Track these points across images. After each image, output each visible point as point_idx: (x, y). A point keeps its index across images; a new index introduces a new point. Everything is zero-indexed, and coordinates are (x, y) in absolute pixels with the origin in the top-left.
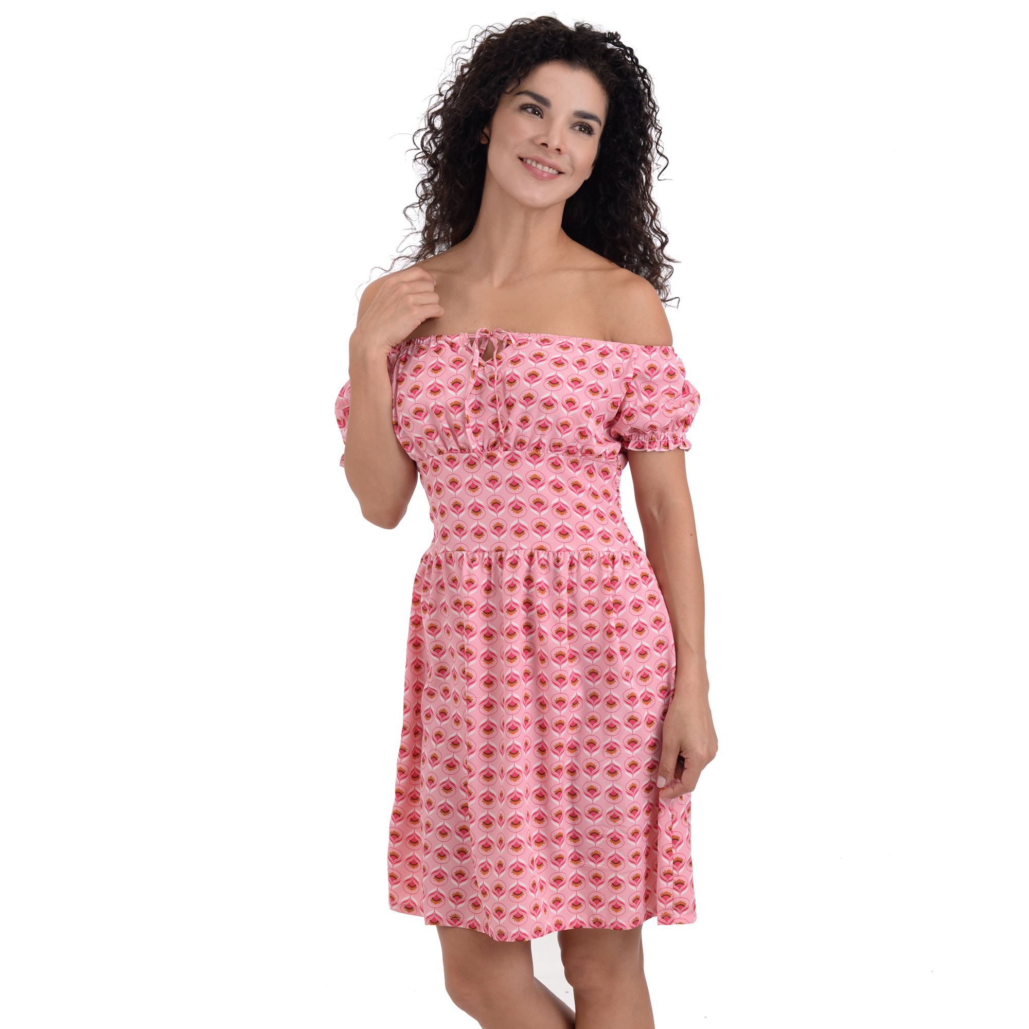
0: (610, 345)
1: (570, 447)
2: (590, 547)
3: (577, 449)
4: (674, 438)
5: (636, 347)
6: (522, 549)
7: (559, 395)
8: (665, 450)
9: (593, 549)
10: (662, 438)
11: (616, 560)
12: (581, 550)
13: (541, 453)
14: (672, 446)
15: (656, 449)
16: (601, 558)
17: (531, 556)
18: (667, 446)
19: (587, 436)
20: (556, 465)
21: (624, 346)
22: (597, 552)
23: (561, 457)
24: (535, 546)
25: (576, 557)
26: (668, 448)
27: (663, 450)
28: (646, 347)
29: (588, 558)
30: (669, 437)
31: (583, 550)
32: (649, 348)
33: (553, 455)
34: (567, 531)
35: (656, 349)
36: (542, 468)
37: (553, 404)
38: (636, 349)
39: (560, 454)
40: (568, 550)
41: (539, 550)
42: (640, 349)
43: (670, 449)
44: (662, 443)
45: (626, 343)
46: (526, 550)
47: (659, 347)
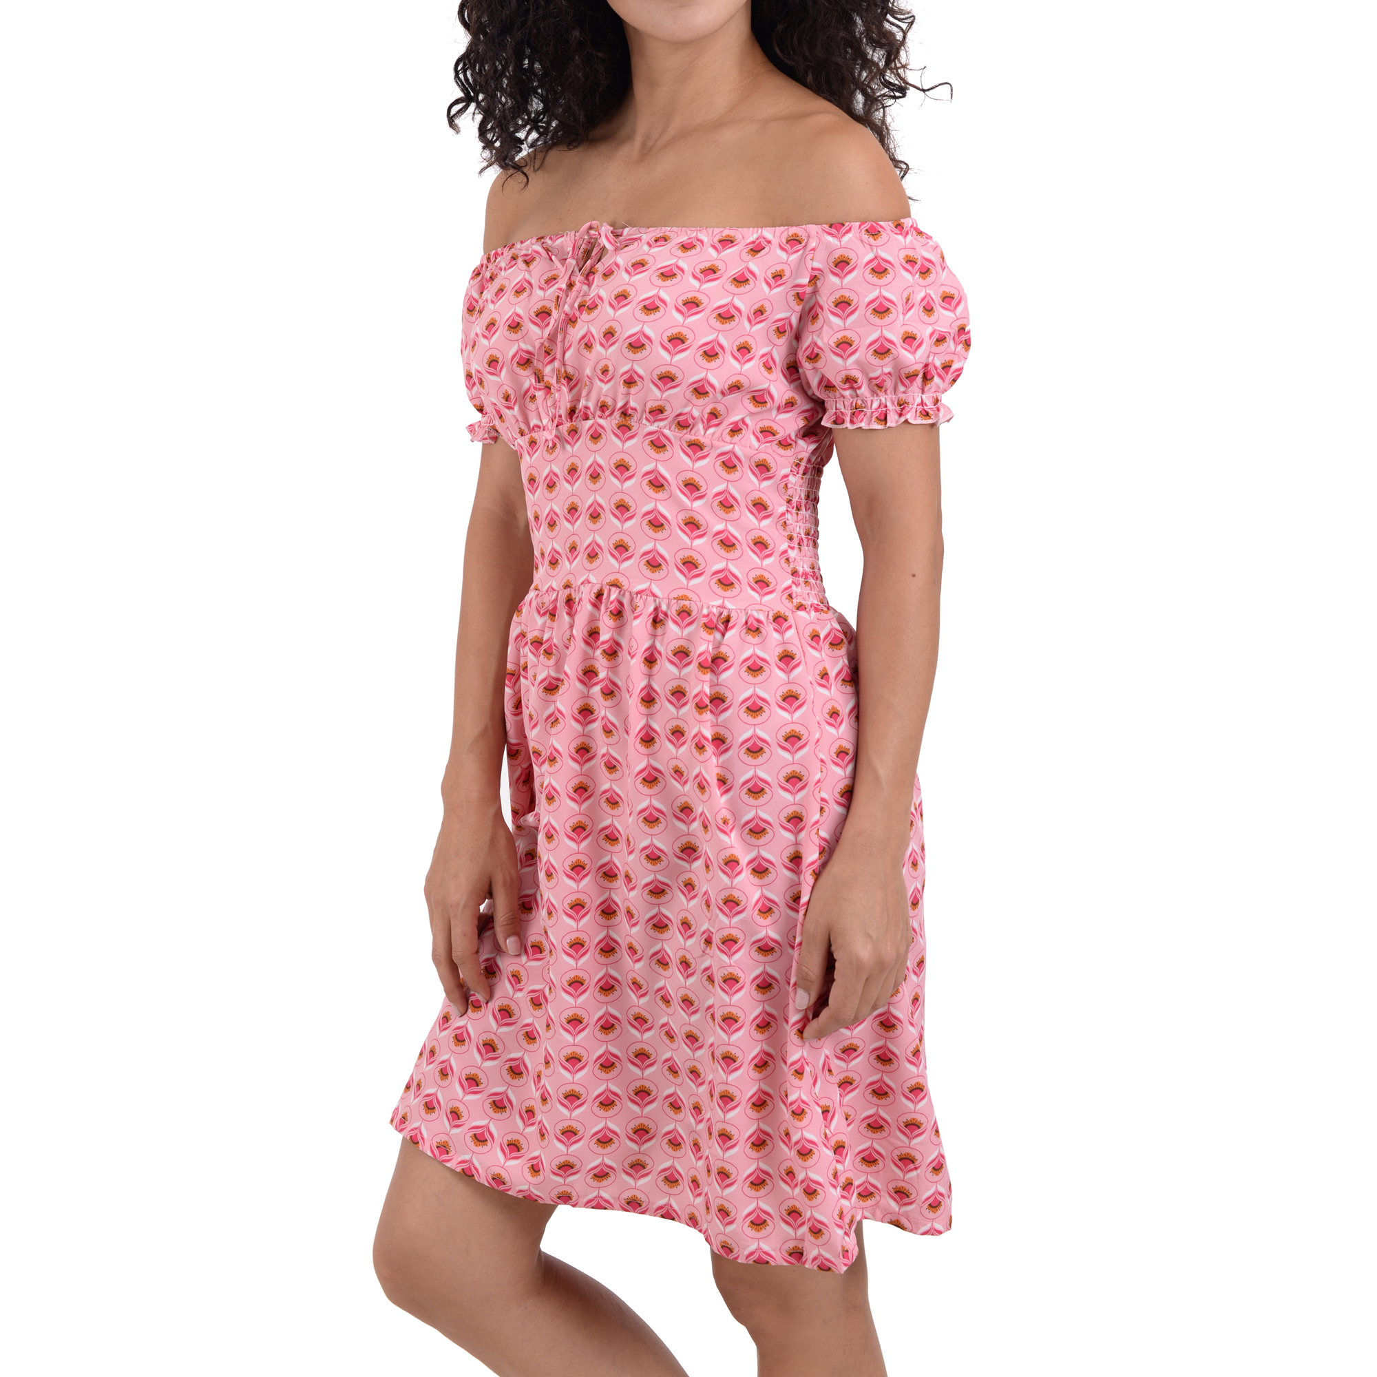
0: (768, 233)
1: (680, 415)
2: (690, 595)
3: (694, 418)
4: (900, 406)
5: (813, 229)
6: (589, 582)
7: (655, 329)
8: (880, 427)
9: (695, 598)
10: (875, 405)
11: (730, 625)
12: (674, 598)
13: (632, 424)
14: (893, 420)
15: (863, 425)
16: (704, 616)
17: (599, 595)
18: (883, 419)
19: (707, 393)
20: (658, 445)
21: (792, 230)
22: (700, 604)
23: (666, 432)
24: (608, 580)
25: (664, 608)
26: (886, 424)
27: (876, 426)
28: (831, 226)
29: (684, 613)
30: (889, 404)
31: (678, 599)
32: (837, 227)
33: (653, 428)
34: (660, 560)
35: (850, 229)
36: (635, 449)
37: (644, 345)
38: (813, 233)
39: (665, 427)
40: (654, 595)
41: (612, 585)
42: (821, 232)
43: (888, 425)
44: (876, 414)
45: (796, 226)
46: (594, 585)
47: (858, 224)
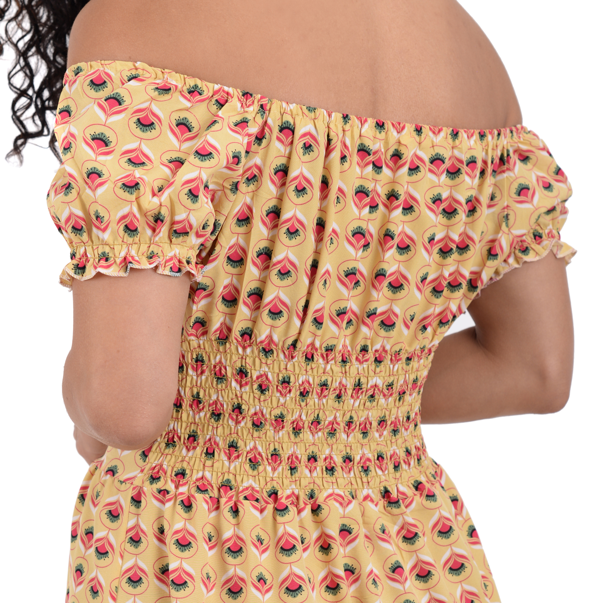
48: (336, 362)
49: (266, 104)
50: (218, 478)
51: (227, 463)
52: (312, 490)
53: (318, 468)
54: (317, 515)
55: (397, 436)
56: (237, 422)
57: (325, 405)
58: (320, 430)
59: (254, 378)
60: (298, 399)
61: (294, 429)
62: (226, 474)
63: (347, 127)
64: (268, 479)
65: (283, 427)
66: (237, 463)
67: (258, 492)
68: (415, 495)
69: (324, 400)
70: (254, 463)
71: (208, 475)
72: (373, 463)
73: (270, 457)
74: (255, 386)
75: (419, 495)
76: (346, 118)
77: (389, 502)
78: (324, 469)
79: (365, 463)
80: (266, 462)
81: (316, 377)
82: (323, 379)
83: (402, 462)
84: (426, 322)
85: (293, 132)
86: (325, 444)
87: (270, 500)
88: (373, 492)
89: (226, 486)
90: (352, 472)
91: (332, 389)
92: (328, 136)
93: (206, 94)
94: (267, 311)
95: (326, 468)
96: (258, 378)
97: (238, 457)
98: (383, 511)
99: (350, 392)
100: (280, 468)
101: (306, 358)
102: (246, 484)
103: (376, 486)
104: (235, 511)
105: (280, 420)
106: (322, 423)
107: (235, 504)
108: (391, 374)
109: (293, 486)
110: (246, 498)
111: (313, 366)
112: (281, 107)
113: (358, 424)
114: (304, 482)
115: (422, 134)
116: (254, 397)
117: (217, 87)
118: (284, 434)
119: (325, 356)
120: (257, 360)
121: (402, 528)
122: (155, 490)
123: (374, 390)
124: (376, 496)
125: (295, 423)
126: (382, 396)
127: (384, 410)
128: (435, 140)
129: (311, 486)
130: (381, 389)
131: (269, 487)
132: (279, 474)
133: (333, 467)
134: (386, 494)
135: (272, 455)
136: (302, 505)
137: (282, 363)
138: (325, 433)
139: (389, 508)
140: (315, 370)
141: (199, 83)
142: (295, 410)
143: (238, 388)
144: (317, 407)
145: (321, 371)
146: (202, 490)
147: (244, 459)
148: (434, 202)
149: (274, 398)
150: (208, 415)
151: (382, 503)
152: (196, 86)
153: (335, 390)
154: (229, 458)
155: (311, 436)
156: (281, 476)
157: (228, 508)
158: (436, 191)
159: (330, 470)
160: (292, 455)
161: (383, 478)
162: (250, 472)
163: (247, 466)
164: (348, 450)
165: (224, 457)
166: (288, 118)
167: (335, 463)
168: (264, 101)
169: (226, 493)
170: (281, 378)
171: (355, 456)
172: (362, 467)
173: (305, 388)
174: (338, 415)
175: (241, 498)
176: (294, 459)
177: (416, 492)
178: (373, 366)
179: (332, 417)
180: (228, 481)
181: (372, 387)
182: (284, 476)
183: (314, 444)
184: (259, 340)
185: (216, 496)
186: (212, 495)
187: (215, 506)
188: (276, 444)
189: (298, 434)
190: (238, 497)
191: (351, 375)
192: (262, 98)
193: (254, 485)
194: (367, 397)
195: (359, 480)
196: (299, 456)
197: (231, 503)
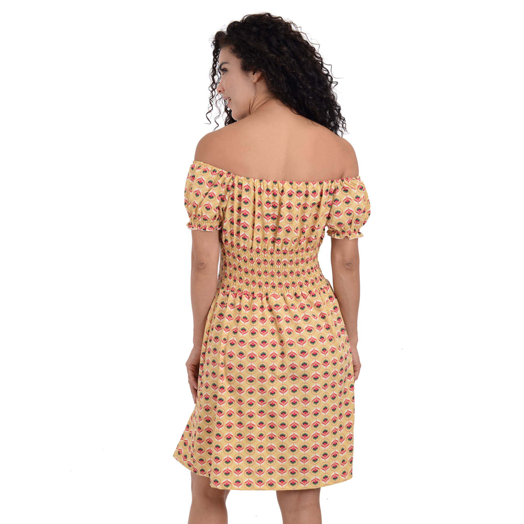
48: (268, 254)
49: (234, 177)
50: (237, 288)
51: (239, 283)
52: (267, 293)
53: (269, 286)
54: (268, 300)
55: (299, 277)
56: (240, 271)
57: (267, 267)
58: (268, 275)
59: (242, 258)
60: (257, 265)
61: (258, 274)
62: (239, 287)
63: (262, 183)
64: (252, 289)
65: (254, 274)
66: (242, 284)
67: (248, 292)
68: (309, 295)
69: (267, 265)
70: (247, 284)
71: (234, 287)
72: (291, 285)
73: (252, 282)
74: (243, 260)
75: (310, 295)
76: (261, 181)
77: (297, 297)
78: (271, 286)
79: (287, 285)
80: (251, 284)
81: (262, 258)
82: (264, 259)
83: (304, 284)
84: (300, 242)
85: (242, 185)
86: (271, 279)
87: (252, 295)
88: (291, 294)
89: (239, 290)
90: (282, 288)
91: (268, 262)
92: (254, 186)
93: (217, 172)
94: (242, 238)
95: (272, 286)
96: (243, 258)
97: (242, 282)
98: (295, 300)
99: (275, 263)
100: (256, 286)
101: (257, 252)
102: (245, 290)
103: (292, 292)
104: (241, 298)
105: (253, 271)
106: (268, 272)
107: (241, 296)
108: (290, 257)
109: (260, 291)
110: (244, 294)
111: (260, 255)
112: (238, 178)
113: (282, 273)
114: (264, 290)
115: (293, 184)
116: (243, 264)
117: (221, 170)
118: (255, 275)
119: (264, 252)
120: (242, 252)
121: (300, 305)
122: (222, 291)
123: (285, 262)
124: (292, 295)
125: (258, 272)
126: (289, 264)
127: (291, 269)
128: (298, 186)
129: (267, 292)
130: (288, 262)
131: (252, 291)
132: (255, 287)
133: (275, 286)
134: (296, 294)
135: (253, 282)
136: (263, 297)
137: (249, 254)
138: (270, 276)
139: (296, 299)
140: (261, 256)
141: (216, 168)
142: (257, 268)
143: (239, 261)
144: (264, 267)
145: (263, 256)
146: (232, 291)
147: (244, 283)
148: (298, 205)
149: (249, 264)
150: (233, 269)
151: (294, 297)
152: (215, 170)
153: (270, 262)
154: (240, 282)
155: (265, 277)
156: (256, 288)
157: (239, 297)
158: (298, 202)
159: (273, 287)
160: (259, 282)
161: (295, 290)
162: (246, 286)
163: (245, 285)
164: (280, 281)
165: (238, 282)
166: (240, 181)
167: (275, 285)
168: (234, 176)
169: (239, 292)
170: (250, 258)
171: (283, 283)
172: (286, 286)
173: (258, 262)
174: (273, 270)
175: (243, 294)
176: (260, 283)
177: (309, 294)
178: (283, 255)
179: (271, 271)
180: (240, 289)
181: (284, 261)
182: (257, 288)
183: (266, 279)
184: (241, 247)
185: (236, 293)
186: (235, 293)
187: (235, 296)
188: (253, 278)
189: (260, 276)
190: (242, 294)
191: (275, 258)
192: (233, 175)
193: (247, 290)
194: (283, 264)
195: (285, 290)
196: (262, 283)
197: (240, 295)
